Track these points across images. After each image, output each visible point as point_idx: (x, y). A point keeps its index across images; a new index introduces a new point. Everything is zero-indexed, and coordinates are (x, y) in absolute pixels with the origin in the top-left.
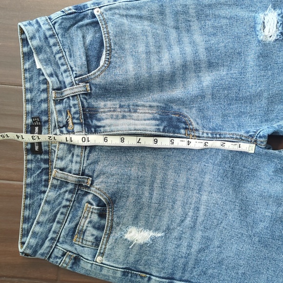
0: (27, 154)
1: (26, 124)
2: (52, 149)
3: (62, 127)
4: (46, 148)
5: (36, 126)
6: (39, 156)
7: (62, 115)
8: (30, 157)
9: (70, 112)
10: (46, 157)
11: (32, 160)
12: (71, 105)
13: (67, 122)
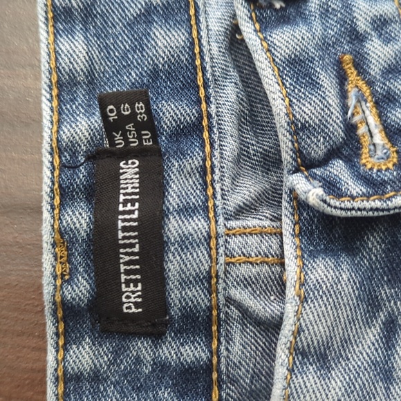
0: (68, 337)
1: (60, 148)
2: (230, 300)
3: (324, 161)
4: (196, 295)
5: (127, 154)
6: (142, 349)
7: (314, 85)
8: (84, 356)
9: (360, 64)
10: (192, 352)
11: (96, 377)
12: (362, 25)
13: (351, 129)
